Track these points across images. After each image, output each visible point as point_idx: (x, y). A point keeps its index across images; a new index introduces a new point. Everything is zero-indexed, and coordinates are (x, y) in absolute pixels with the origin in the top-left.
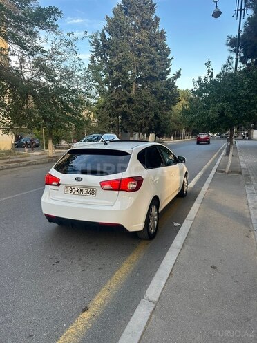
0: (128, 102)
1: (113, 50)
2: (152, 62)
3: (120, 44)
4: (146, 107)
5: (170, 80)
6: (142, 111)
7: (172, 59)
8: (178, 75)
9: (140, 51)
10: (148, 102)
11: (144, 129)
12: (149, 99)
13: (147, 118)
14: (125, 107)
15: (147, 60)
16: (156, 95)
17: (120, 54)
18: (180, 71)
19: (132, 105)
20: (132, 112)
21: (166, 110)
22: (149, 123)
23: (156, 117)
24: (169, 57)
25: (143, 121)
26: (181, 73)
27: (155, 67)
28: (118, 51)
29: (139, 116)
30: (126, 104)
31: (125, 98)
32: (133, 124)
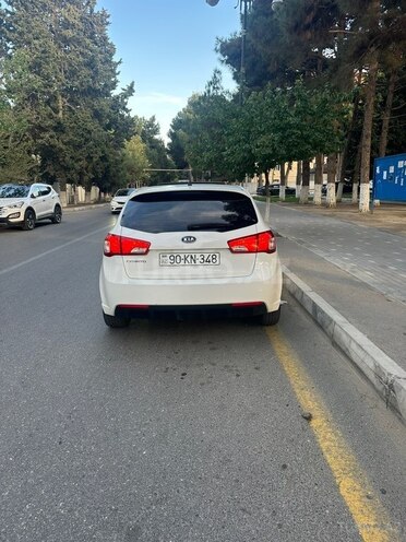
0: (55, 129)
1: (21, 34)
2: (90, 64)
3: (33, 24)
4: (87, 140)
5: (118, 97)
6: (80, 146)
7: (120, 62)
8: (130, 91)
9: (66, 41)
10: (89, 132)
11: (86, 178)
12: (90, 126)
13: (89, 158)
14: (51, 137)
15: (81, 59)
16: (100, 121)
17: (36, 42)
18: (133, 84)
19: (63, 136)
20: (64, 147)
21: (115, 147)
22: (93, 169)
23: (104, 159)
24: (115, 59)
25: (84, 163)
26: (135, 88)
27: (96, 72)
28: (30, 36)
29: (77, 154)
30: (52, 133)
31: (49, 122)
32: (67, 169)
